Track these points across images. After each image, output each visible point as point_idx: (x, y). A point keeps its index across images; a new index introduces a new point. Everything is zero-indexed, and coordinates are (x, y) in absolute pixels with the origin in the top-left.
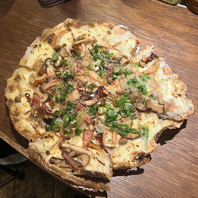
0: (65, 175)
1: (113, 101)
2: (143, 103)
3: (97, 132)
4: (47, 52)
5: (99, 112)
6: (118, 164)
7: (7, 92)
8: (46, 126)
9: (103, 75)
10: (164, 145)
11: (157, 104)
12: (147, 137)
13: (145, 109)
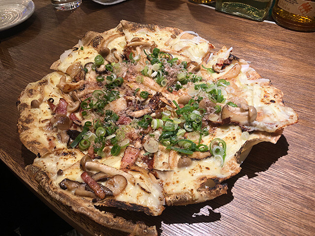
0: (79, 206)
1: (173, 112)
2: (217, 113)
3: (146, 152)
4: (90, 56)
5: (152, 126)
6: (173, 196)
7: (24, 96)
8: (70, 140)
9: (162, 82)
10: (254, 178)
11: (238, 111)
12: (224, 156)
13: (220, 121)
